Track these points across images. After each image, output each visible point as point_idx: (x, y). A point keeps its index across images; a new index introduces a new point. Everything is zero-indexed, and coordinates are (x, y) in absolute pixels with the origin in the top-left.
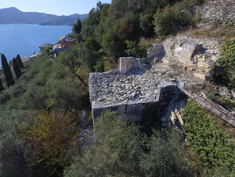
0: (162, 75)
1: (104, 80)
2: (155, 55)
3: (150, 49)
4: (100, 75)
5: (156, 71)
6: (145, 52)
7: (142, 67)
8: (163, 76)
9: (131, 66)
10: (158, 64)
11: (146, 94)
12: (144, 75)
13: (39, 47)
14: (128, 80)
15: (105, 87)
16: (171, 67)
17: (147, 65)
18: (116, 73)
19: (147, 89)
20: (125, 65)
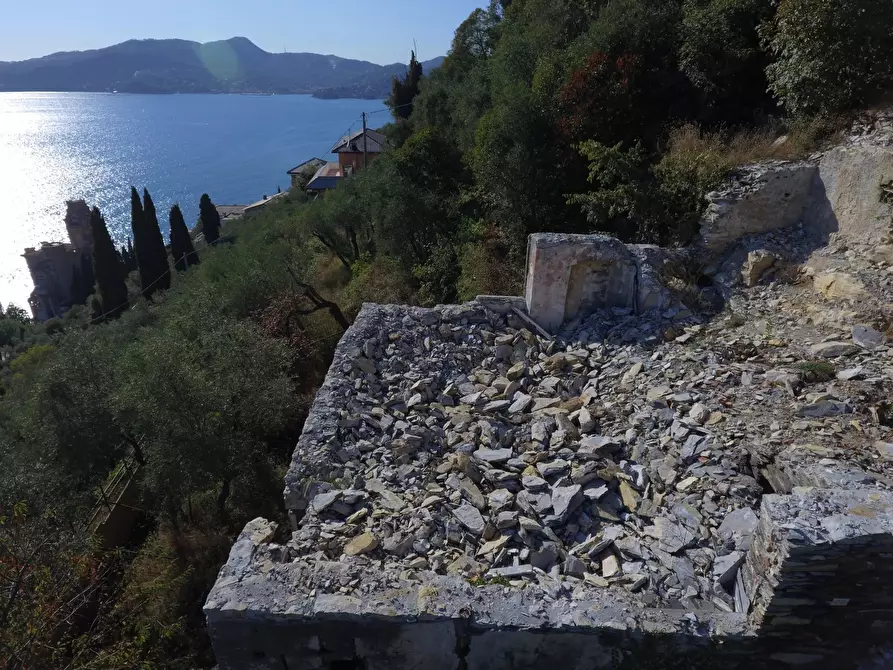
0: (799, 387)
1: (426, 353)
2: (758, 234)
3: (723, 194)
4: (412, 322)
5: (757, 343)
6: (693, 208)
7: (662, 300)
8: (813, 397)
9: (597, 288)
10: (774, 289)
11: (655, 521)
12: (668, 356)
13: (289, 173)
14: (564, 368)
15: (411, 402)
16: (876, 327)
17: (694, 288)
18: (504, 316)
19: (669, 476)
20: (555, 278)
